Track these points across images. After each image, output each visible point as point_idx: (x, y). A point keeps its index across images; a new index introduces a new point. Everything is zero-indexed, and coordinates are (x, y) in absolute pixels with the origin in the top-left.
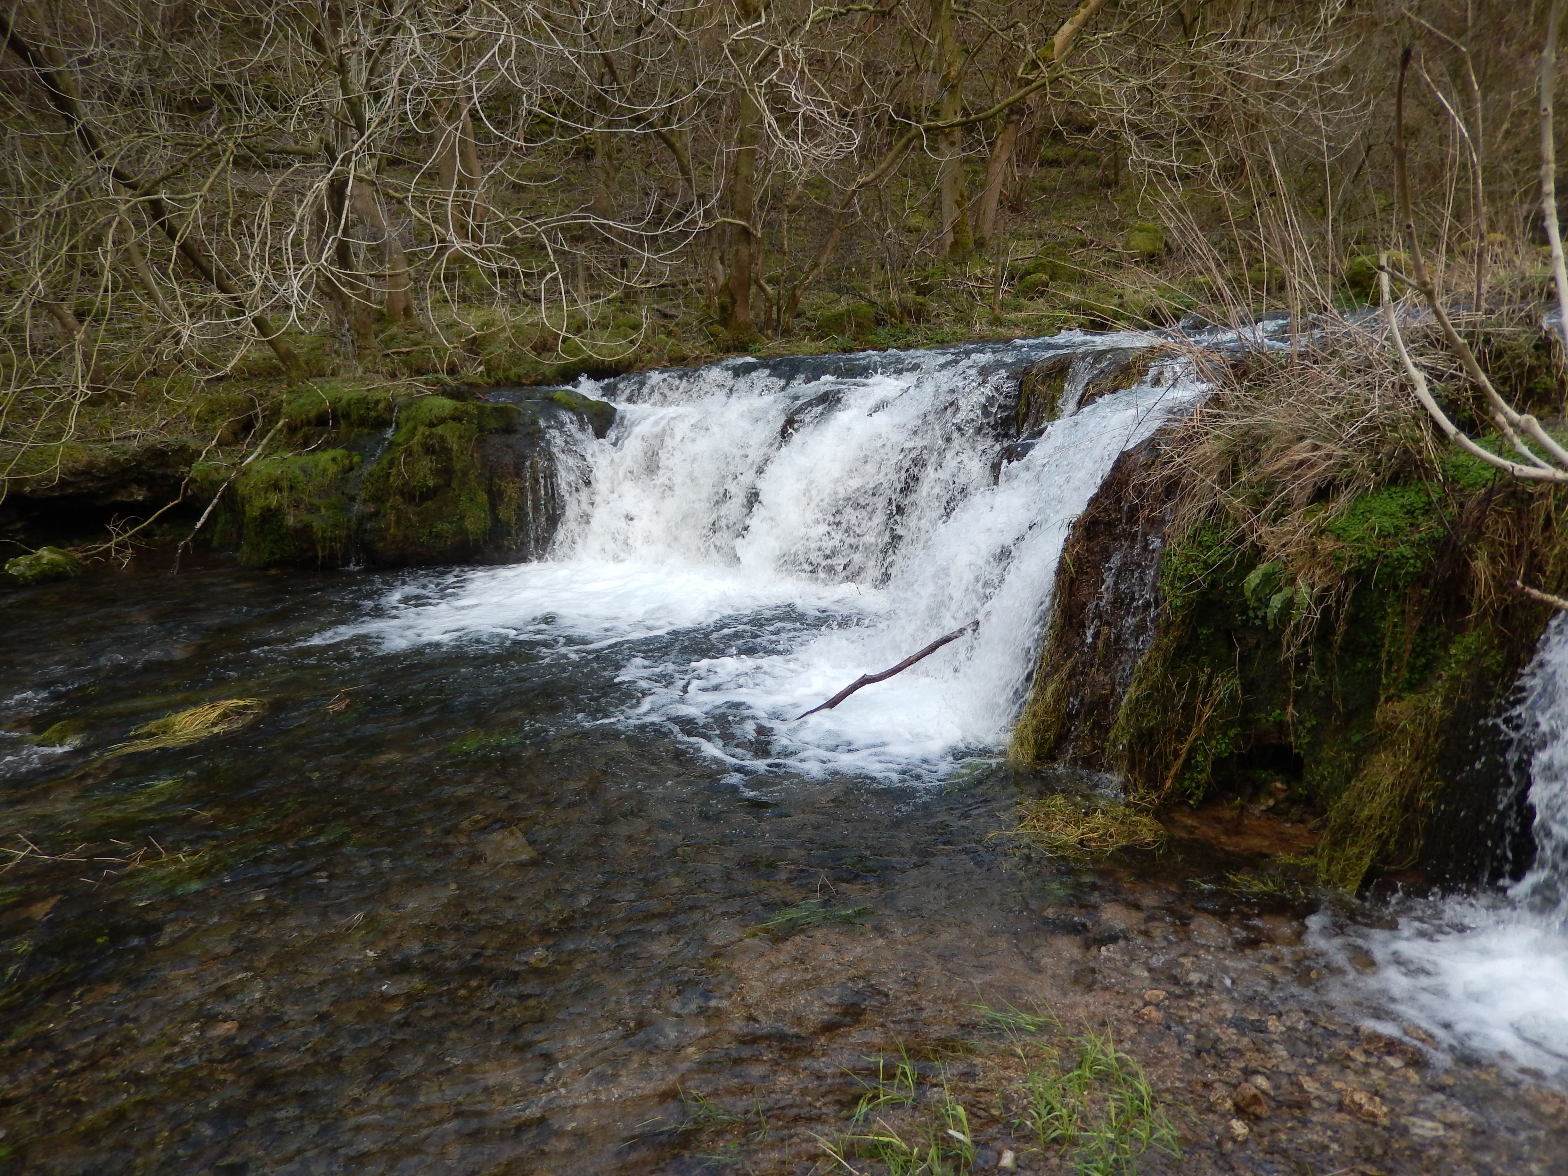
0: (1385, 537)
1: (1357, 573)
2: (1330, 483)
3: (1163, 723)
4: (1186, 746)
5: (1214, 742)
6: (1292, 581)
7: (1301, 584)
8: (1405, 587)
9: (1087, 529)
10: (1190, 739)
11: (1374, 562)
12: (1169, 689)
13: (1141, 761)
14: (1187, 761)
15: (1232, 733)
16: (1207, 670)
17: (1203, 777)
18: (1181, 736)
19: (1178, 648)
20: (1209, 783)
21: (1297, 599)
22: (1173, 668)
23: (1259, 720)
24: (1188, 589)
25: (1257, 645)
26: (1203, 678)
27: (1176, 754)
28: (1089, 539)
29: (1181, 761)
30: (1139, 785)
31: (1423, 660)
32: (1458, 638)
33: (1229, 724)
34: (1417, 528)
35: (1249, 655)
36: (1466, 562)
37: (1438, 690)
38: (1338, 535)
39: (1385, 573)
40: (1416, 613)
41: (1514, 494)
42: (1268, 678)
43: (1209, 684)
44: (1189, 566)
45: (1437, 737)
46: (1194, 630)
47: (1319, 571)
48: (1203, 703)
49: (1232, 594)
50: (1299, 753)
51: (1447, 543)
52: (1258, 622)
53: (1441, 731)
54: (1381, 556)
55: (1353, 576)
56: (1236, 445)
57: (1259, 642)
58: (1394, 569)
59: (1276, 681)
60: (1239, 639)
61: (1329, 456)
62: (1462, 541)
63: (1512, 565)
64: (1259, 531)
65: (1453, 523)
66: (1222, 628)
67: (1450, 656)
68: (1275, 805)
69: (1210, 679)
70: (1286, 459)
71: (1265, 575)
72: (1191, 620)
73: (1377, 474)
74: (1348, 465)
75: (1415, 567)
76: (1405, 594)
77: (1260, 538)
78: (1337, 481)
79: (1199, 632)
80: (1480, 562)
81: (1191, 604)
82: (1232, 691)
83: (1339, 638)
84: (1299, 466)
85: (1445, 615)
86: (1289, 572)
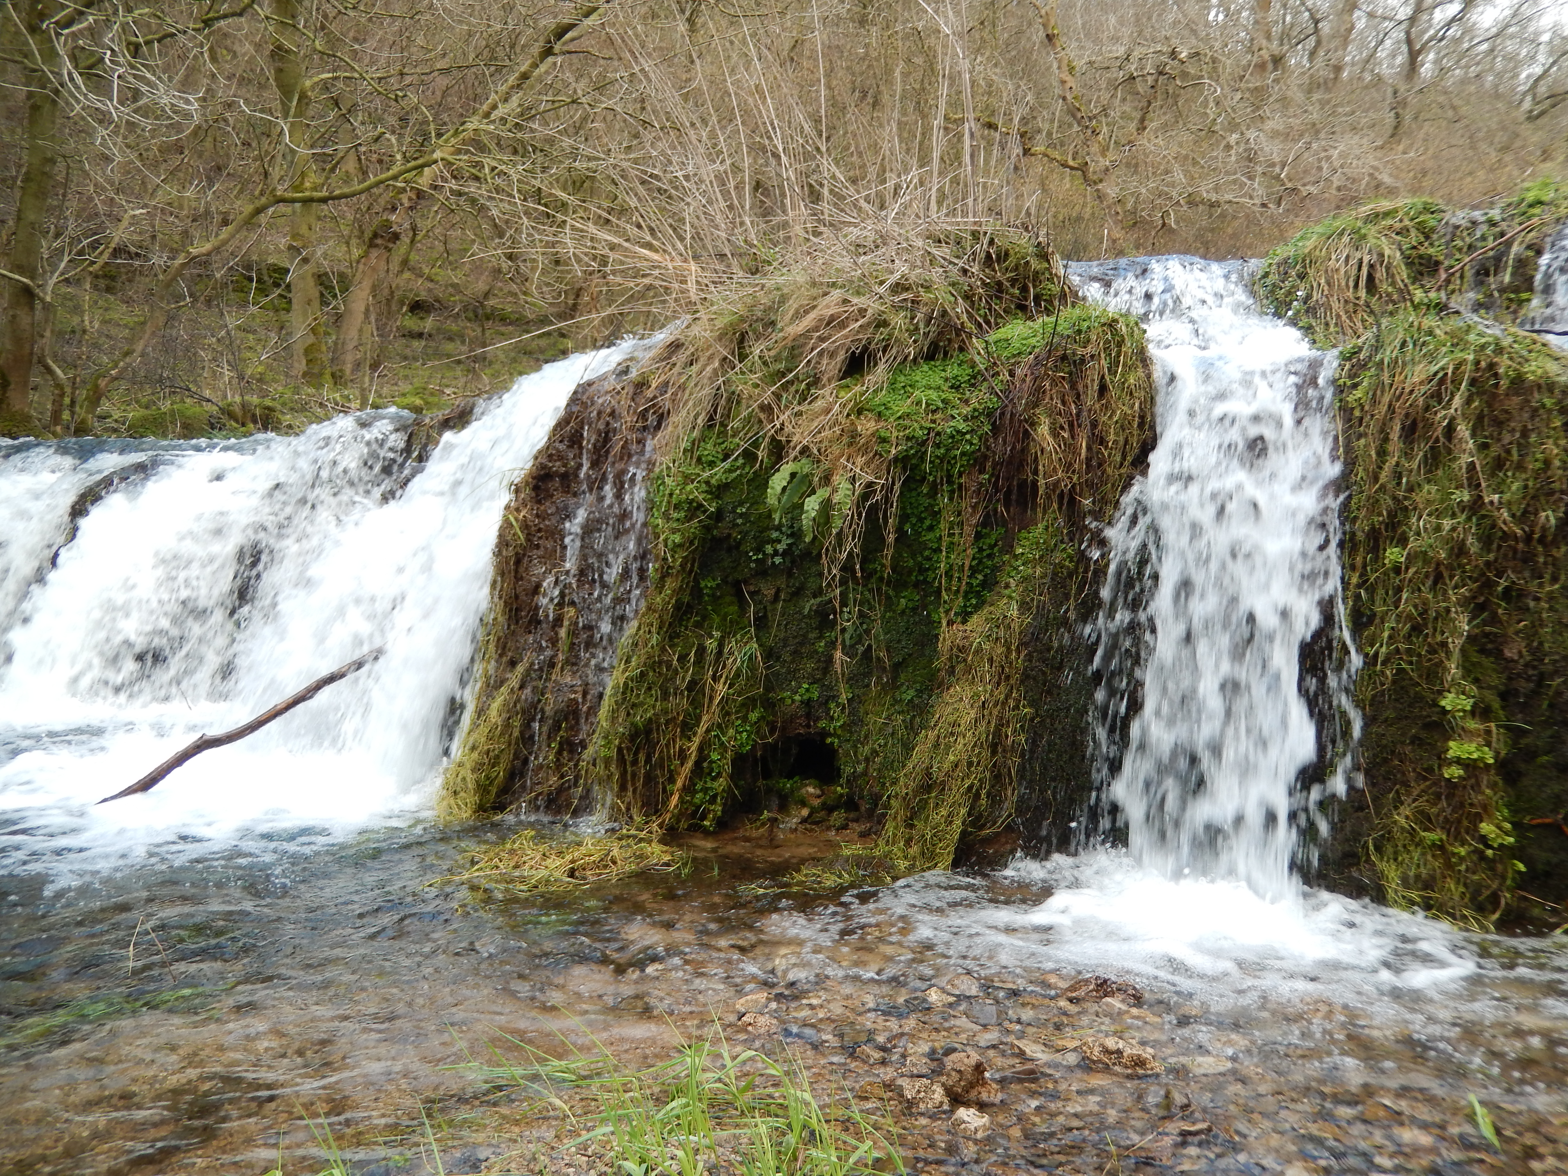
0: (934, 412)
1: (903, 461)
2: (865, 348)
3: (665, 712)
4: (697, 740)
5: (731, 732)
6: (826, 480)
7: (840, 481)
8: (960, 475)
9: (536, 488)
10: (701, 730)
11: (924, 443)
12: (669, 665)
13: (634, 775)
14: (698, 764)
15: (754, 716)
16: (717, 634)
17: (721, 784)
18: (687, 728)
19: (678, 607)
20: (729, 791)
21: (836, 499)
22: (671, 638)
23: (783, 699)
24: (689, 519)
25: (776, 598)
26: (711, 644)
27: (683, 755)
28: (539, 502)
29: (690, 764)
30: (634, 812)
31: (980, 577)
32: (1024, 534)
33: (749, 704)
34: (966, 402)
35: (765, 616)
36: (1026, 434)
37: (1010, 597)
38: (880, 413)
39: (937, 457)
40: (974, 507)
41: (1064, 358)
42: (791, 641)
43: (720, 653)
44: (688, 488)
45: (1018, 652)
46: (696, 581)
47: (860, 461)
48: (715, 678)
49: (744, 524)
50: (832, 743)
51: (1002, 414)
52: (778, 560)
53: (1022, 644)
54: (932, 434)
55: (900, 465)
56: (742, 320)
57: (778, 591)
58: (948, 450)
59: (802, 644)
60: (752, 594)
61: (862, 312)
62: (1020, 409)
63: (1073, 437)
64: (782, 418)
65: (1007, 391)
66: (730, 579)
67: (1016, 557)
68: (810, 815)
69: (721, 646)
70: (813, 315)
71: (793, 475)
72: (693, 565)
73: (915, 342)
74: (885, 324)
75: (972, 444)
76: (960, 485)
77: (782, 429)
78: (872, 346)
79: (703, 584)
80: (1043, 430)
81: (692, 543)
82: (750, 658)
83: (889, 552)
84: (828, 324)
85: (1007, 506)
86: (823, 467)
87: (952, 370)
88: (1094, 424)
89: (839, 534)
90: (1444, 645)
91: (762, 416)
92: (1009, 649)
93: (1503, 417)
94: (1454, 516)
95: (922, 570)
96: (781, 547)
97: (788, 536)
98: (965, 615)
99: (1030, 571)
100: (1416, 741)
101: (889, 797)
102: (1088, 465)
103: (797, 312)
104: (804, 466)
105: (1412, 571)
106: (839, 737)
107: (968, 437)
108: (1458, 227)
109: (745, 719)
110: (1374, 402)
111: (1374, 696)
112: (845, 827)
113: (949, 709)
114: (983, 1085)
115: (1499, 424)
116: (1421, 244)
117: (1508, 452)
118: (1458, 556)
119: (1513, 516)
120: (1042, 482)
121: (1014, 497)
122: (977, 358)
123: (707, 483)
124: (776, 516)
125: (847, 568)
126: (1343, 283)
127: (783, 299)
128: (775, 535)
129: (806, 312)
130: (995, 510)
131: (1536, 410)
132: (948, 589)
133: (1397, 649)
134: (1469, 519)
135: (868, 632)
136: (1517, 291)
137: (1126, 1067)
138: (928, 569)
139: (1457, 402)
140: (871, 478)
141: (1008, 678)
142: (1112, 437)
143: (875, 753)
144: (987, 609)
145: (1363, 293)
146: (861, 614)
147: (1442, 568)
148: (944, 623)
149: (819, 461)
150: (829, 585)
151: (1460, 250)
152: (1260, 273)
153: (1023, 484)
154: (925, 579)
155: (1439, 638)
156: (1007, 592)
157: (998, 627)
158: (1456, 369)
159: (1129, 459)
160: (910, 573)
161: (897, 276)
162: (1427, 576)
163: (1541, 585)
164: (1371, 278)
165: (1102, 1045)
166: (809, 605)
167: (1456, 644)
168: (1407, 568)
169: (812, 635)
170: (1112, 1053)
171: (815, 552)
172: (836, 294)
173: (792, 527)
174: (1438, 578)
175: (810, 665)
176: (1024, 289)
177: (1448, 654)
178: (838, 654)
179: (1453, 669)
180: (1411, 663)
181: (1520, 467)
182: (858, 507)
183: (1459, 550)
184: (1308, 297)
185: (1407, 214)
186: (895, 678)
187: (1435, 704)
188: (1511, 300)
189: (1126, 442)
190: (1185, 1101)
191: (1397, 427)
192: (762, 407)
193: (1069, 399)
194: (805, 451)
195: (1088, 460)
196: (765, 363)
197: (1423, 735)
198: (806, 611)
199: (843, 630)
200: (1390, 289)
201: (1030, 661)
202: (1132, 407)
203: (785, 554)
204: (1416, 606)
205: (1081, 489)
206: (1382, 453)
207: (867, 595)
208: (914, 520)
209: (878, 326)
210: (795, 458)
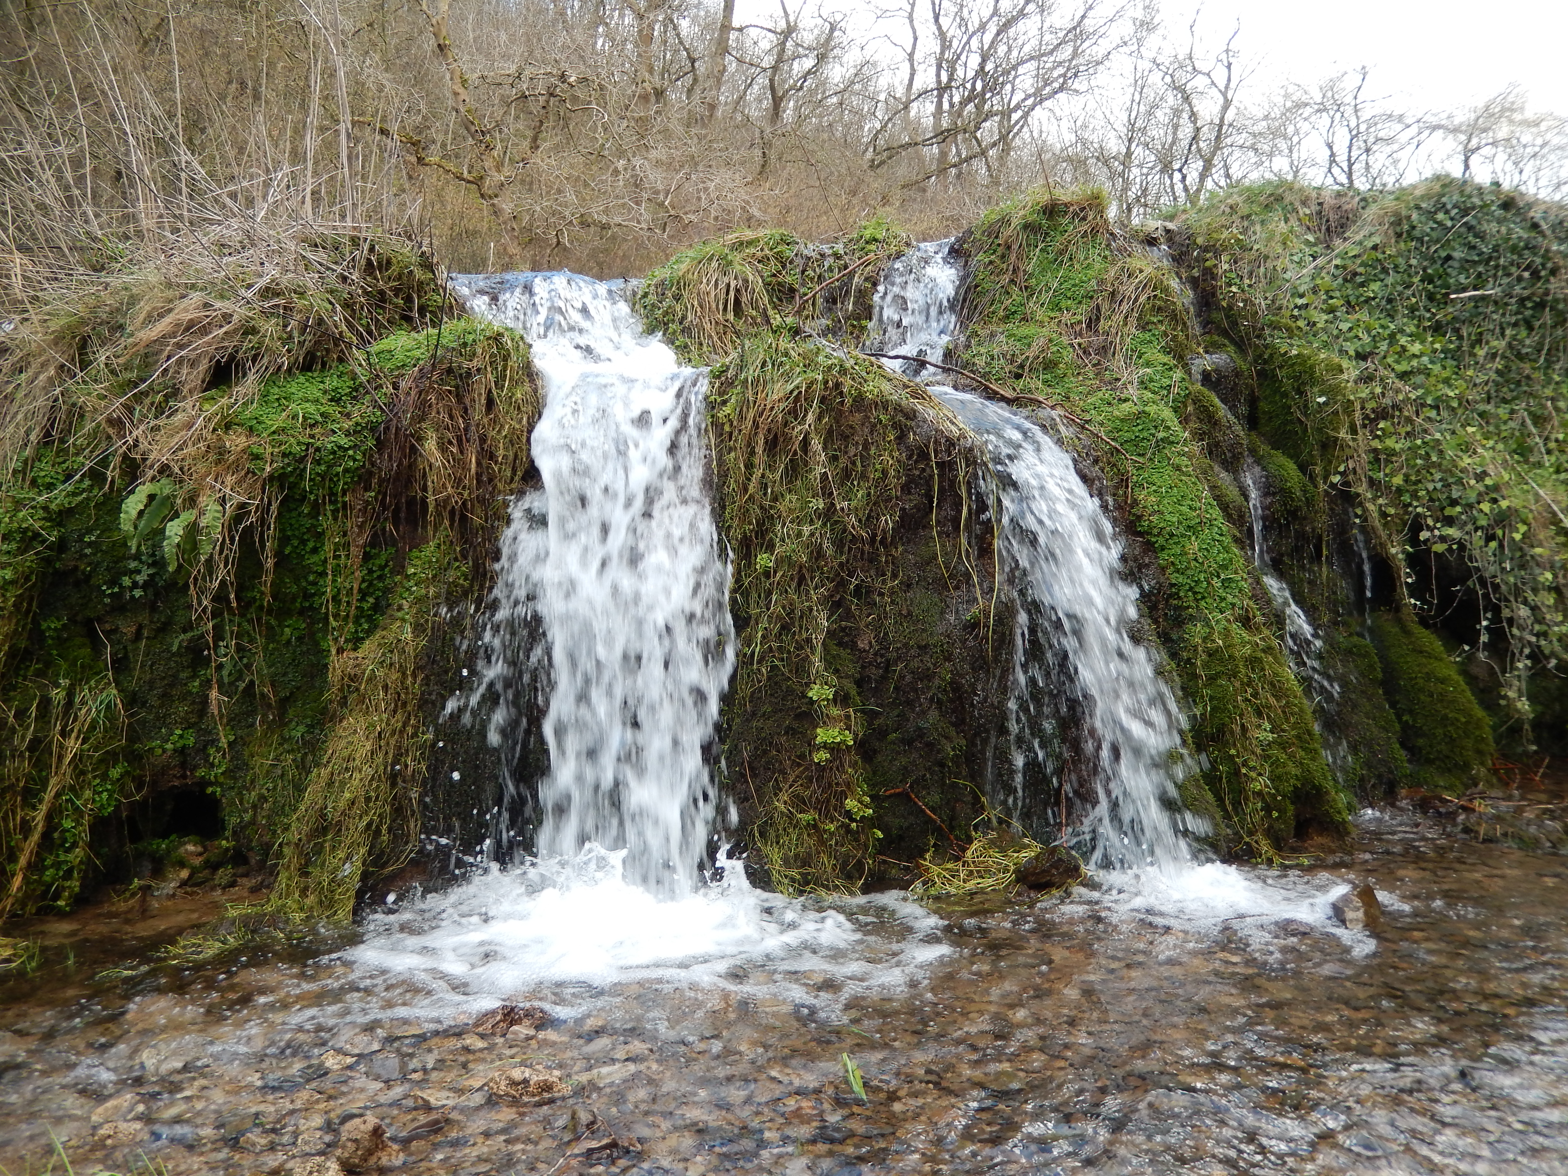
0: (312, 426)
1: (278, 479)
2: (231, 358)
4: (44, 809)
5: (87, 794)
6: (191, 501)
7: (208, 502)
8: (344, 493)
10: (49, 796)
11: (302, 459)
14: (46, 835)
15: (115, 773)
16: (65, 683)
17: (77, 855)
18: (30, 795)
19: (12, 653)
20: (88, 862)
21: (203, 522)
23: (151, 750)
24: (22, 551)
25: (138, 636)
26: (57, 695)
27: (26, 828)
29: (36, 836)
31: (371, 600)
32: (415, 553)
33: (110, 758)
34: (348, 416)
35: (126, 657)
36: (413, 449)
37: (403, 620)
38: (251, 428)
39: (318, 474)
40: (361, 527)
41: (450, 371)
42: (158, 684)
43: (70, 703)
44: (21, 515)
45: (414, 675)
46: (36, 622)
47: (230, 480)
48: (64, 734)
49: (94, 554)
50: (214, 793)
51: (387, 429)
52: (138, 593)
53: (418, 668)
54: (311, 450)
55: (276, 484)
56: (83, 322)
57: (140, 628)
58: (329, 467)
59: (172, 685)
60: (107, 634)
61: (227, 317)
62: (405, 423)
63: (462, 453)
64: (135, 434)
65: (391, 405)
66: (79, 618)
67: (408, 577)
68: (191, 877)
69: (70, 695)
70: (168, 319)
71: (151, 497)
72: (30, 604)
73: (289, 351)
74: (254, 331)
75: (355, 460)
76: (345, 504)
77: (135, 446)
78: (240, 355)
79: (44, 626)
80: (431, 445)
81: (27, 579)
82: (108, 706)
83: (268, 579)
84: (187, 329)
85: (396, 525)
86: (186, 488)
87: (332, 382)
88: (483, 439)
89: (209, 561)
90: (808, 640)
91: (111, 431)
92: (404, 674)
93: (848, 432)
94: (812, 522)
95: (307, 596)
96: (140, 579)
97: (149, 566)
98: (356, 642)
99: (423, 591)
100: (790, 731)
101: (280, 845)
102: (479, 481)
103: (149, 316)
104: (165, 487)
105: (779, 574)
106: (221, 785)
107: (351, 452)
108: (809, 258)
109: (105, 777)
110: (742, 418)
111: (753, 693)
112: (233, 884)
113: (343, 743)
114: (382, 1149)
115: (845, 438)
116: (779, 272)
117: (854, 463)
118: (817, 559)
119: (860, 521)
120: (431, 499)
121: (402, 515)
122: (358, 370)
123: (45, 508)
124: (133, 544)
125: (220, 597)
126: (714, 306)
127: (133, 300)
128: (133, 565)
129: (161, 316)
130: (384, 530)
131: (874, 426)
132: (336, 616)
133: (770, 647)
134: (824, 524)
135: (248, 666)
136: (858, 319)
137: (534, 1095)
138: (314, 595)
139: (810, 418)
140: (243, 499)
141: (404, 704)
142: (501, 452)
143: (263, 798)
144: (379, 634)
145: (731, 316)
146: (239, 648)
147: (804, 571)
148: (334, 651)
149: (181, 482)
150: (200, 618)
151: (812, 279)
152: (640, 293)
153: (411, 502)
154: (311, 606)
155: (804, 636)
156: (400, 614)
157: (392, 652)
158: (808, 388)
159: (519, 473)
160: (294, 599)
161: (266, 279)
162: (792, 579)
163: (884, 582)
164: (737, 302)
165: (508, 1078)
166: (178, 641)
167: (818, 639)
168: (775, 572)
169: (183, 675)
170: (519, 1084)
171: (181, 583)
172: (196, 297)
173: (153, 555)
174: (802, 580)
175: (183, 709)
176: (409, 300)
177: (813, 649)
178: (214, 694)
179: (817, 662)
180: (782, 660)
181: (863, 477)
182: (230, 531)
183: (818, 554)
184: (684, 317)
185: (767, 244)
186: (282, 713)
187: (804, 696)
188: (854, 326)
189: (516, 456)
190: (591, 1118)
191: (761, 442)
192: (110, 421)
193: (456, 413)
194: (164, 470)
195: (479, 475)
196: (113, 372)
197: (795, 725)
198: (175, 649)
199: (220, 667)
200: (754, 313)
201: (428, 685)
202: (520, 421)
203: (145, 586)
204: (784, 608)
205: (473, 505)
206: (749, 466)
207: (245, 625)
208: (295, 542)
209: (246, 333)
210: (153, 478)
